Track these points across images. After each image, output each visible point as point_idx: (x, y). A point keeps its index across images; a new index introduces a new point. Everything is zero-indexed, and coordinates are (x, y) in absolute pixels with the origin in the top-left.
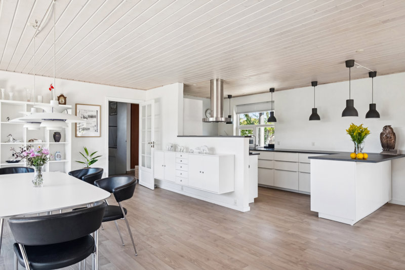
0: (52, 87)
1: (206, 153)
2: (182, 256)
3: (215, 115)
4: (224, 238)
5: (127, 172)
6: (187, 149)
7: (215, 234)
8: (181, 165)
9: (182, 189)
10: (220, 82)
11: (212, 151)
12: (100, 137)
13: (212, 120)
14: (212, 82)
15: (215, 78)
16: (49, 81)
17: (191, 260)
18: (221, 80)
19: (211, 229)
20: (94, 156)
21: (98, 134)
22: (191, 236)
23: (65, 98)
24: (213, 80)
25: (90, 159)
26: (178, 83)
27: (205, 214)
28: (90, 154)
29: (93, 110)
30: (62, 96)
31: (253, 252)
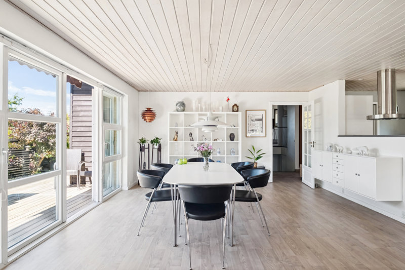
0: (228, 99)
1: (365, 154)
2: (308, 248)
3: (383, 112)
4: (365, 246)
5: (295, 170)
6: (348, 149)
7: (358, 240)
8: (337, 166)
9: (343, 192)
10: (390, 73)
11: (374, 153)
12: (265, 137)
13: (378, 118)
14: (379, 73)
15: (383, 68)
16: (226, 95)
17: (315, 253)
18: (392, 69)
19: (356, 234)
20: (260, 153)
21: (263, 135)
22: (328, 235)
23: (238, 107)
24: (381, 71)
25: (256, 155)
26: (338, 81)
27: (359, 219)
28: (256, 151)
29: (259, 115)
30: (235, 105)
31: (394, 267)
